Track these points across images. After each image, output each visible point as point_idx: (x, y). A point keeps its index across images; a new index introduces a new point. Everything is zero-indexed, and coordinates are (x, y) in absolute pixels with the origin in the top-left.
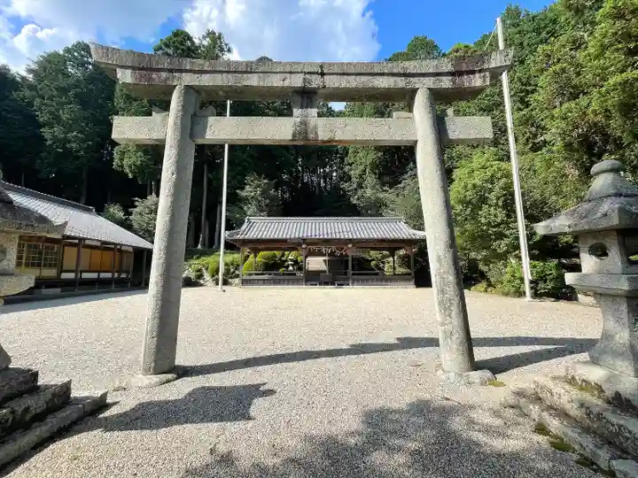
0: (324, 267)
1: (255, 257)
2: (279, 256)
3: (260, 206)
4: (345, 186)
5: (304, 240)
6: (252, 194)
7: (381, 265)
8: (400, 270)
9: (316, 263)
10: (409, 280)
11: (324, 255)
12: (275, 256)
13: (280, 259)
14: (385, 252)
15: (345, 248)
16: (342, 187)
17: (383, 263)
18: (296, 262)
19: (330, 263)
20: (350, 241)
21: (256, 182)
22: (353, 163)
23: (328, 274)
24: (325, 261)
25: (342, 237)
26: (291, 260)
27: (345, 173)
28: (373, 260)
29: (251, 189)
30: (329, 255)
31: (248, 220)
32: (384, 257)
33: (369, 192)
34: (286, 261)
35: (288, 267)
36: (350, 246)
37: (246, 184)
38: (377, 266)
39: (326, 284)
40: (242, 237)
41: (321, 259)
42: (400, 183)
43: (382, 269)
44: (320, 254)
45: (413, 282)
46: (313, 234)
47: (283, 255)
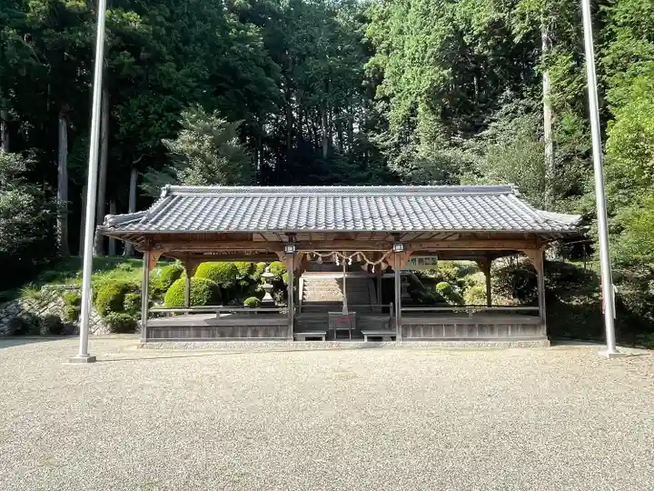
0: (338, 295)
1: (190, 274)
2: (243, 272)
3: (211, 171)
4: (376, 138)
5: (291, 235)
6: (195, 147)
7: (458, 290)
8: (501, 301)
9: (321, 287)
10: (535, 327)
11: (339, 269)
12: (234, 271)
13: (247, 278)
14: (466, 263)
15: (387, 253)
16: (371, 140)
17: (461, 284)
18: (278, 285)
19: (350, 286)
20: (397, 236)
21: (201, 122)
22: (393, 95)
23: (345, 311)
24: (340, 281)
25: (380, 228)
26: (269, 280)
27: (377, 115)
28: (441, 279)
29: (193, 138)
30: (349, 269)
31: (169, 191)
32: (463, 273)
33: (423, 150)
34: (259, 281)
35: (262, 294)
36: (398, 248)
37: (181, 127)
38: (447, 291)
39: (343, 335)
40: (144, 228)
41: (333, 277)
42: (486, 127)
43: (458, 299)
44: (329, 266)
45: (543, 332)
46: (312, 221)
47: (252, 270)
